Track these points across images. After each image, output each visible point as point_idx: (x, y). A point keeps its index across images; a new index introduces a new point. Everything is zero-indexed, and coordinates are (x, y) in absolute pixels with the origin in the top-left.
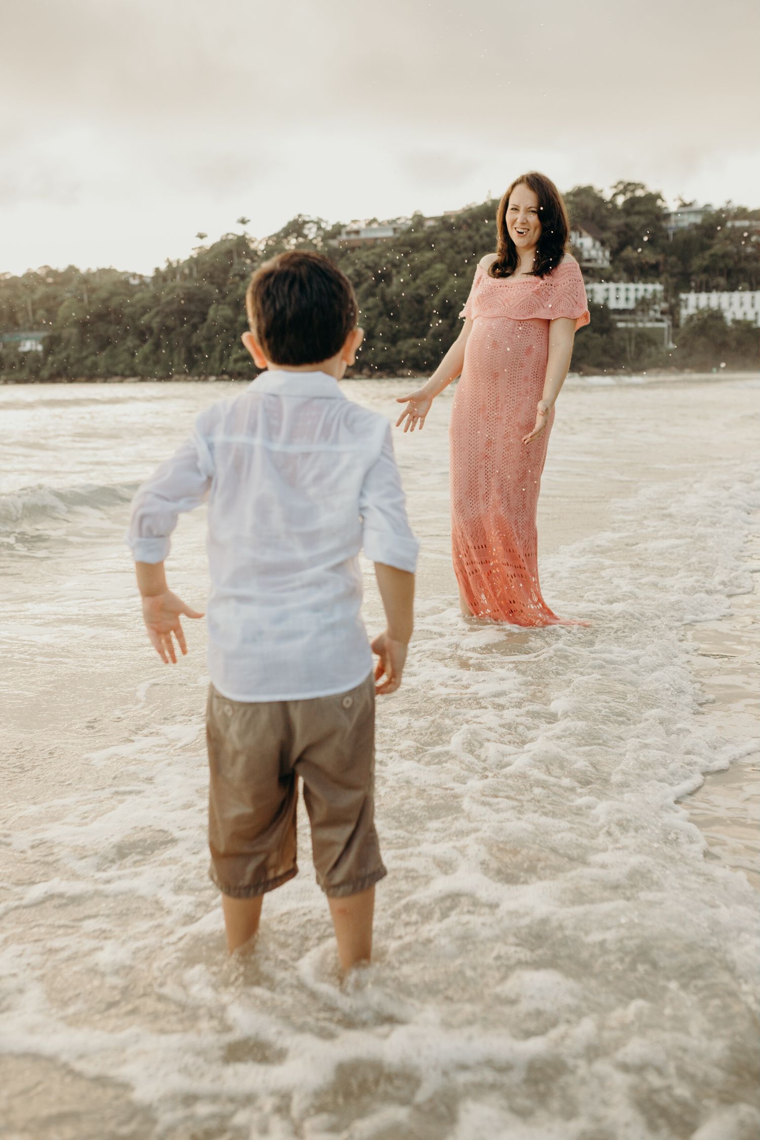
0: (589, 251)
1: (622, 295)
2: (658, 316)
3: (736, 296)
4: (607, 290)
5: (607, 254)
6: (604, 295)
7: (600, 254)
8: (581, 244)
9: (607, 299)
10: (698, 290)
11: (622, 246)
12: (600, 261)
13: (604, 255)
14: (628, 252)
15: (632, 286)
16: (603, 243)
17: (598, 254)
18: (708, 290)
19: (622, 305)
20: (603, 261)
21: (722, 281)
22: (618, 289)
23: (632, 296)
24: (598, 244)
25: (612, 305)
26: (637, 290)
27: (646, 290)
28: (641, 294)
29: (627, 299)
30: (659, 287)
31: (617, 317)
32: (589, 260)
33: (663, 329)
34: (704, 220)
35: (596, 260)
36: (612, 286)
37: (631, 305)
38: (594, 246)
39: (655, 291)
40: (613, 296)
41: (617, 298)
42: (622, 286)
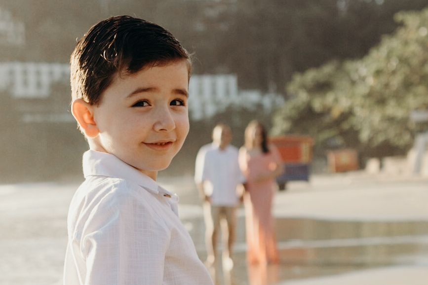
1: (32, 79)
4: (11, 73)
9: (12, 84)
15: (45, 68)
19: (32, 91)
22: (25, 73)
23: (45, 80)
25: (19, 91)
26: (51, 73)
29: (39, 85)
36: (18, 67)
37: (44, 92)
40: (19, 78)
41: (25, 83)
42: (31, 68)
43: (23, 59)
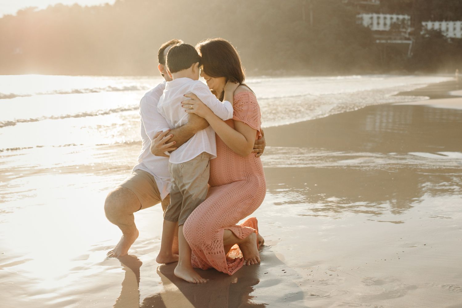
1: (382, 21)
2: (407, 36)
3: (458, 23)
4: (372, 18)
6: (370, 21)
9: (372, 24)
10: (434, 20)
15: (388, 16)
18: (441, 20)
19: (381, 28)
22: (378, 18)
23: (388, 22)
25: (375, 28)
26: (392, 18)
27: (398, 19)
28: (395, 20)
29: (385, 24)
30: (406, 17)
31: (376, 36)
33: (409, 44)
36: (375, 16)
37: (388, 28)
39: (404, 19)
40: (375, 22)
41: (378, 24)
42: (382, 16)
43: (378, 12)
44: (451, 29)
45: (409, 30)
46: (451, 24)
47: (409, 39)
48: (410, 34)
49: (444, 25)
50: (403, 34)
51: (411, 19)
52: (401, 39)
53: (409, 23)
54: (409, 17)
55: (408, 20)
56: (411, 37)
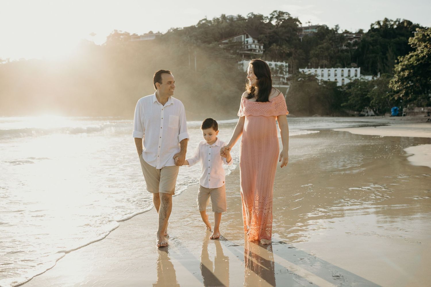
0: (251, 45)
2: (285, 81)
3: (332, 70)
5: (262, 47)
7: (258, 47)
8: (247, 41)
10: (310, 67)
11: (270, 44)
12: (257, 51)
13: (260, 48)
14: (274, 46)
16: (259, 41)
17: (256, 47)
18: (317, 67)
20: (259, 51)
21: (325, 62)
24: (256, 41)
27: (276, 65)
28: (273, 66)
30: (284, 64)
32: (251, 50)
33: (286, 88)
34: (319, 31)
35: (255, 50)
38: (254, 42)
39: (282, 66)
44: (326, 75)
45: (287, 76)
46: (326, 70)
47: (286, 84)
48: (288, 79)
49: (319, 71)
50: (281, 79)
51: (289, 66)
52: (279, 84)
53: (287, 69)
54: (287, 64)
55: (286, 67)
56: (289, 83)
